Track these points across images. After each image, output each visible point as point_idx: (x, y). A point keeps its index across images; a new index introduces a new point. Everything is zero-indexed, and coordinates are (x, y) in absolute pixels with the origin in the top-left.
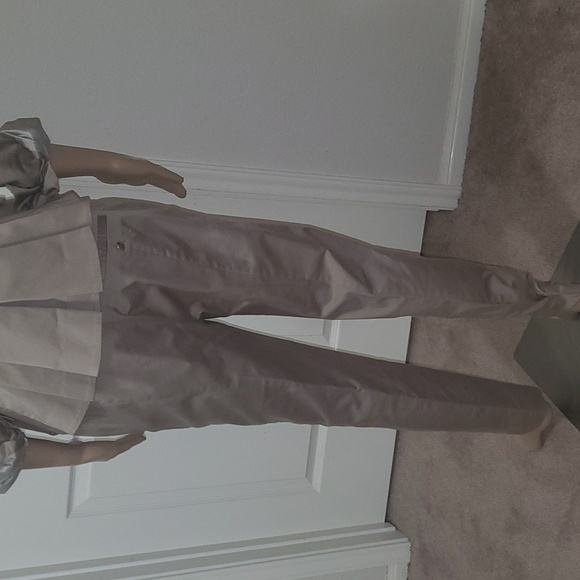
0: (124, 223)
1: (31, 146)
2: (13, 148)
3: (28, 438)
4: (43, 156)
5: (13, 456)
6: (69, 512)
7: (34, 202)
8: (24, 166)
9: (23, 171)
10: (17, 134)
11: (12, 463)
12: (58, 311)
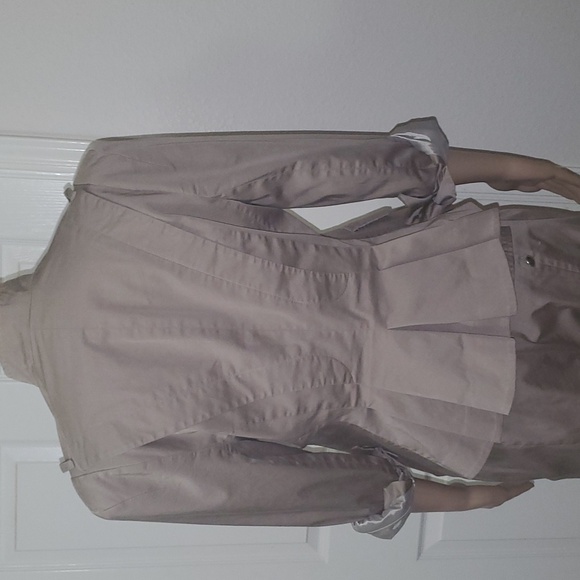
0: (531, 234)
1: (428, 148)
2: (408, 153)
3: (415, 479)
4: (441, 159)
5: (403, 498)
6: (419, 554)
7: (428, 214)
8: (420, 172)
9: (420, 178)
10: (412, 138)
11: (401, 506)
12: (465, 337)
